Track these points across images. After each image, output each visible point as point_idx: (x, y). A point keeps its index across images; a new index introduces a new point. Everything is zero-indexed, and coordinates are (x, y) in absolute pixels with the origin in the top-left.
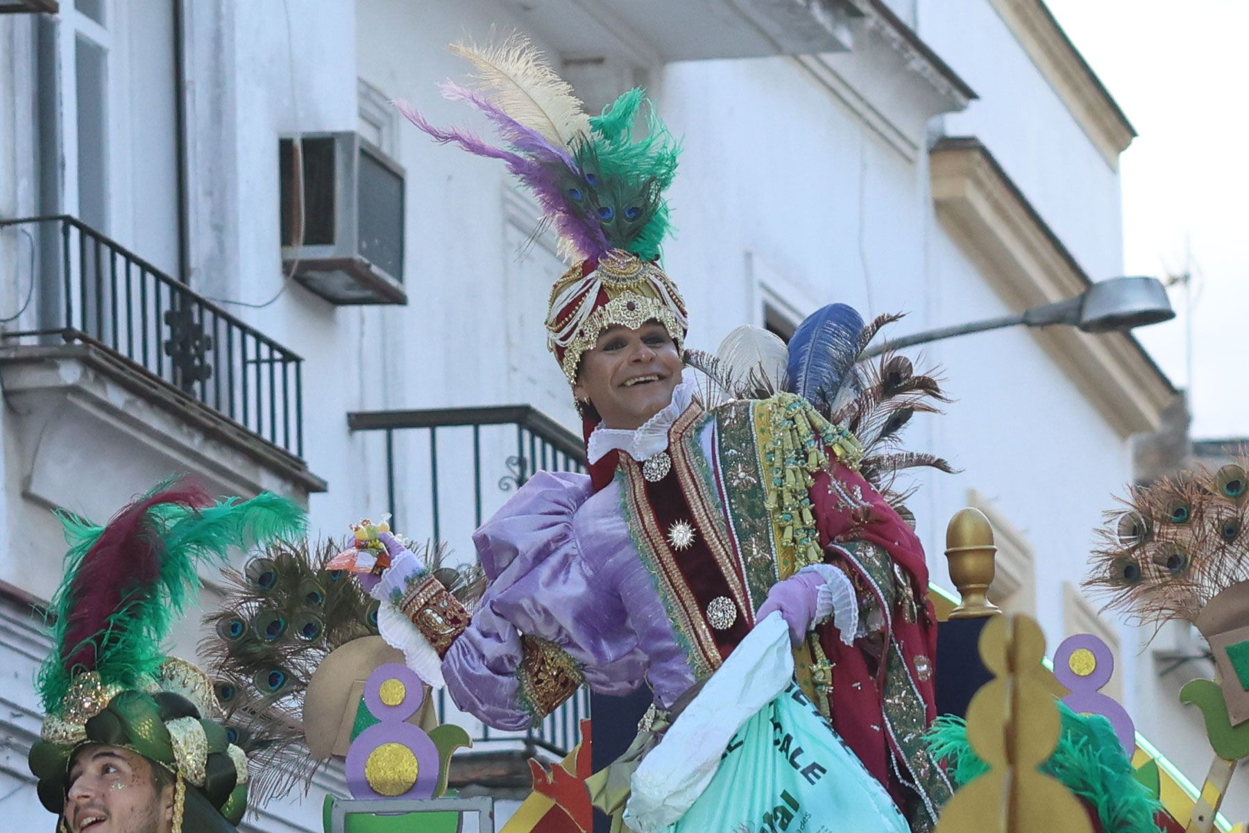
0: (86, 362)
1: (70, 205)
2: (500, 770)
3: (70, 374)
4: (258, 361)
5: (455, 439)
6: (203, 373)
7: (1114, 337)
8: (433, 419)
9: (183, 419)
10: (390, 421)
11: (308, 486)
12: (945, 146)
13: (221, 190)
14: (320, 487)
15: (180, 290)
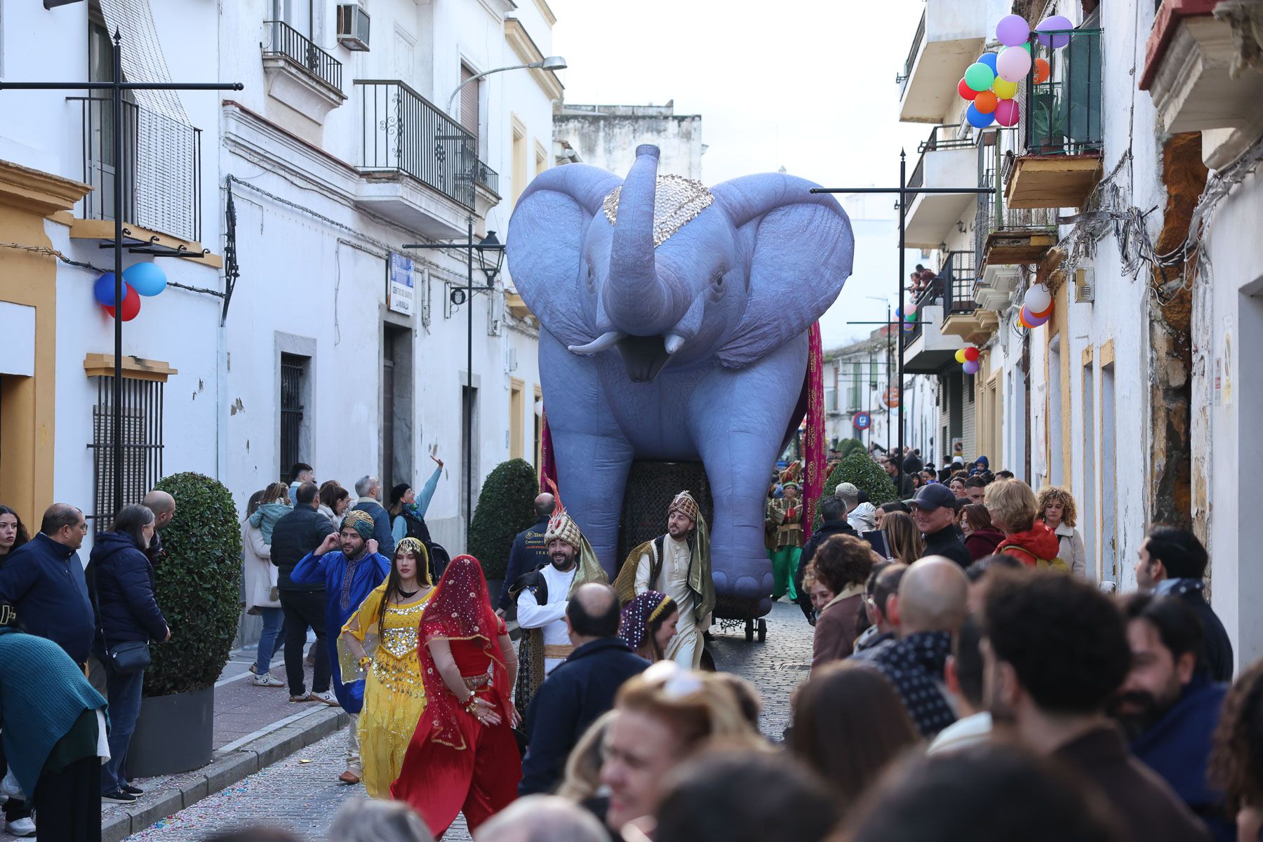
0: (286, 61)
1: (281, 18)
2: (390, 175)
3: (281, 63)
4: (331, 64)
5: (381, 88)
6: (316, 66)
7: (549, 72)
8: (376, 82)
9: (311, 77)
10: (364, 82)
11: (343, 98)
12: (509, 20)
13: (322, 18)
14: (346, 99)
15: (310, 43)
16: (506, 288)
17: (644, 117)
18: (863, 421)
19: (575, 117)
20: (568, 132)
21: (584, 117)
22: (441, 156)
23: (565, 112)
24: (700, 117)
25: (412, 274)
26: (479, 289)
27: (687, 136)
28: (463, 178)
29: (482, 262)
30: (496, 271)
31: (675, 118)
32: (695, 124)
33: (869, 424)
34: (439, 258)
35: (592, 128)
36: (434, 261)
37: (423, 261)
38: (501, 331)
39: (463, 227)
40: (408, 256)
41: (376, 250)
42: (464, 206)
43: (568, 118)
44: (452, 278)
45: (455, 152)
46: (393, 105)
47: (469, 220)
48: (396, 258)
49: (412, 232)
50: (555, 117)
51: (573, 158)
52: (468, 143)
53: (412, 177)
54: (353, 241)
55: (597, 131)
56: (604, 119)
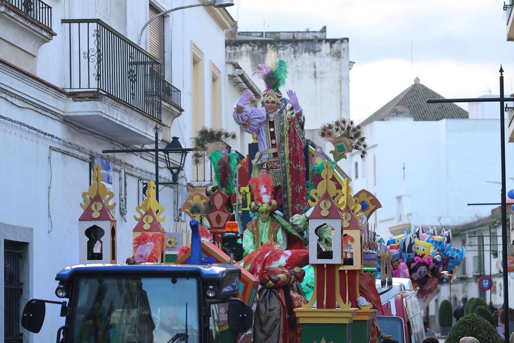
0: (6, 6)
2: (92, 95)
4: (42, 8)
5: (84, 26)
6: (31, 10)
7: (221, 9)
8: (79, 21)
9: (26, 19)
10: (70, 21)
11: (53, 34)
14: (55, 35)
16: (188, 182)
17: (302, 41)
18: (486, 284)
19: (247, 42)
20: (241, 54)
21: (254, 42)
22: (133, 78)
23: (239, 38)
24: (347, 39)
25: (111, 173)
26: (165, 184)
27: (338, 55)
28: (152, 96)
29: (167, 161)
30: (180, 169)
31: (327, 41)
32: (344, 45)
33: (491, 285)
34: (134, 160)
35: (261, 50)
36: (129, 162)
37: (120, 163)
38: (185, 217)
39: (151, 134)
40: (108, 159)
41: (81, 154)
42: (152, 118)
43: (240, 43)
44: (143, 176)
45: (145, 75)
46: (93, 40)
47: (156, 128)
48: (97, 162)
49: (111, 140)
50: (228, 43)
51: (242, 76)
52: (155, 67)
53: (109, 95)
54: (63, 148)
55: (265, 52)
56: (271, 42)
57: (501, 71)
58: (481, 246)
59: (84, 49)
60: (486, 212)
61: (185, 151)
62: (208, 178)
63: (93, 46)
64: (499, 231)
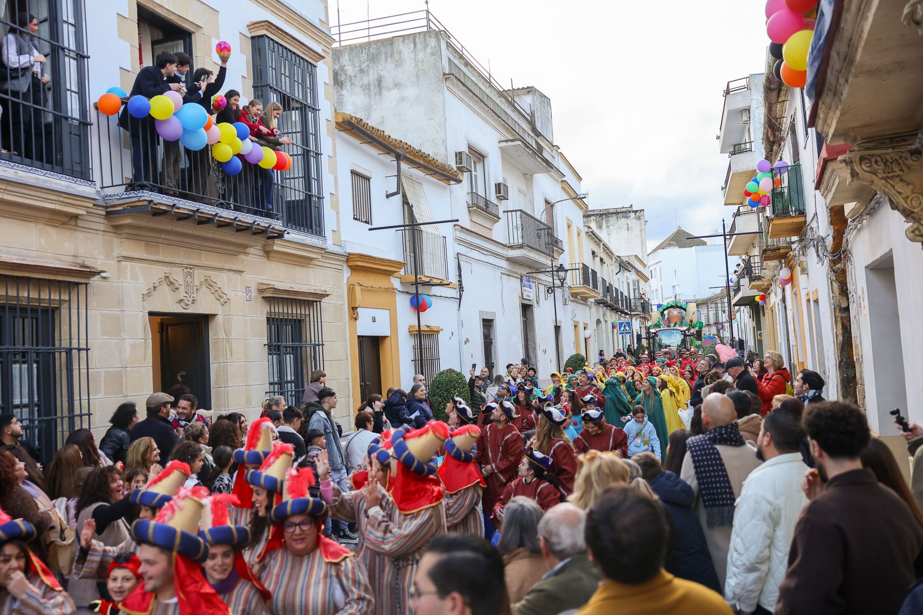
0: (477, 207)
1: (474, 191)
2: (520, 246)
3: (475, 208)
4: (494, 206)
5: (514, 213)
6: (488, 208)
7: (580, 200)
8: (511, 211)
9: (486, 212)
10: (507, 212)
11: (499, 219)
12: (562, 181)
13: (489, 189)
14: (501, 219)
15: (486, 199)
16: (569, 285)
17: (621, 212)
18: (720, 327)
19: (593, 215)
20: (591, 221)
21: (597, 215)
22: (539, 237)
23: (589, 213)
24: (643, 210)
25: (531, 284)
26: (558, 287)
27: (639, 218)
28: (549, 244)
29: (558, 276)
30: (564, 279)
31: (633, 211)
32: (642, 213)
33: (723, 327)
34: (541, 276)
35: (600, 219)
36: (539, 278)
37: (535, 278)
38: (568, 303)
40: (529, 277)
41: (516, 275)
42: (549, 255)
43: (590, 216)
44: (547, 284)
45: (545, 235)
46: (519, 219)
47: (552, 260)
48: (524, 278)
49: (530, 267)
50: (584, 216)
51: (592, 232)
52: (550, 231)
53: (528, 246)
54: (507, 273)
55: (602, 220)
56: (605, 214)
57: (723, 221)
58: (717, 308)
59: (515, 224)
60: (718, 291)
61: (567, 271)
62: (578, 283)
63: (519, 223)
64: (726, 300)
